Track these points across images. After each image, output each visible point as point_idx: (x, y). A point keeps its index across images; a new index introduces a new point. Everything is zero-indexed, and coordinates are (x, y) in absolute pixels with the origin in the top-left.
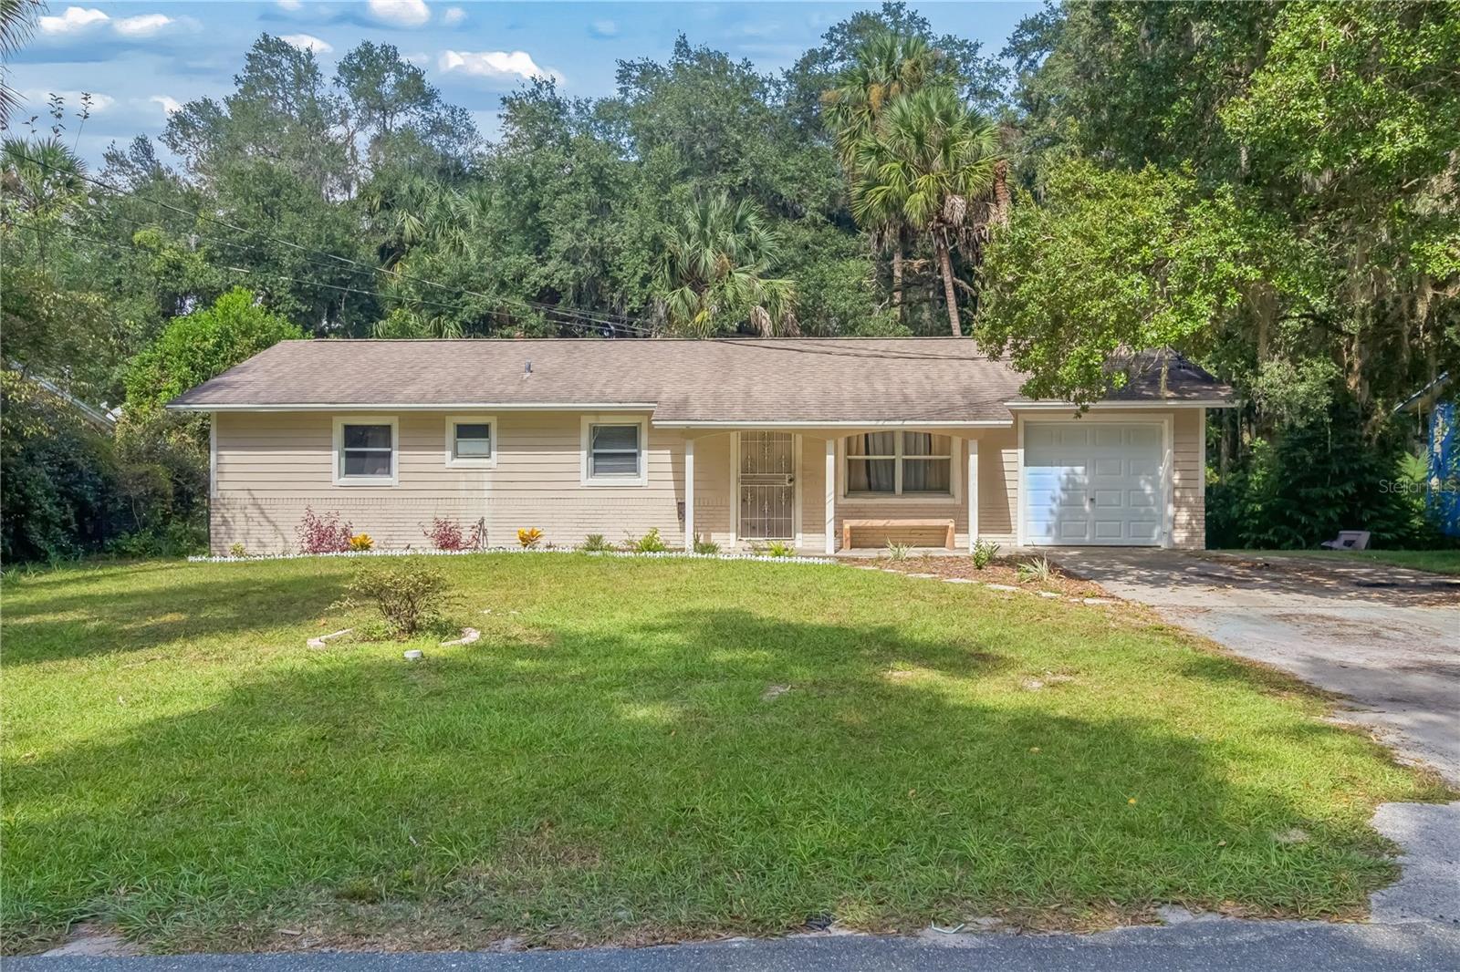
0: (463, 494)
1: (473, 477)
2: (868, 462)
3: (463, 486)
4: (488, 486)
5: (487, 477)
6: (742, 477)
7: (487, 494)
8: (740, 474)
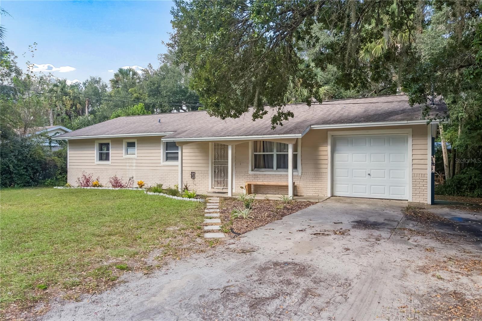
0: (128, 168)
1: (130, 161)
2: (264, 155)
3: (128, 164)
4: (134, 165)
5: (134, 161)
6: (214, 162)
7: (134, 168)
8: (213, 161)
